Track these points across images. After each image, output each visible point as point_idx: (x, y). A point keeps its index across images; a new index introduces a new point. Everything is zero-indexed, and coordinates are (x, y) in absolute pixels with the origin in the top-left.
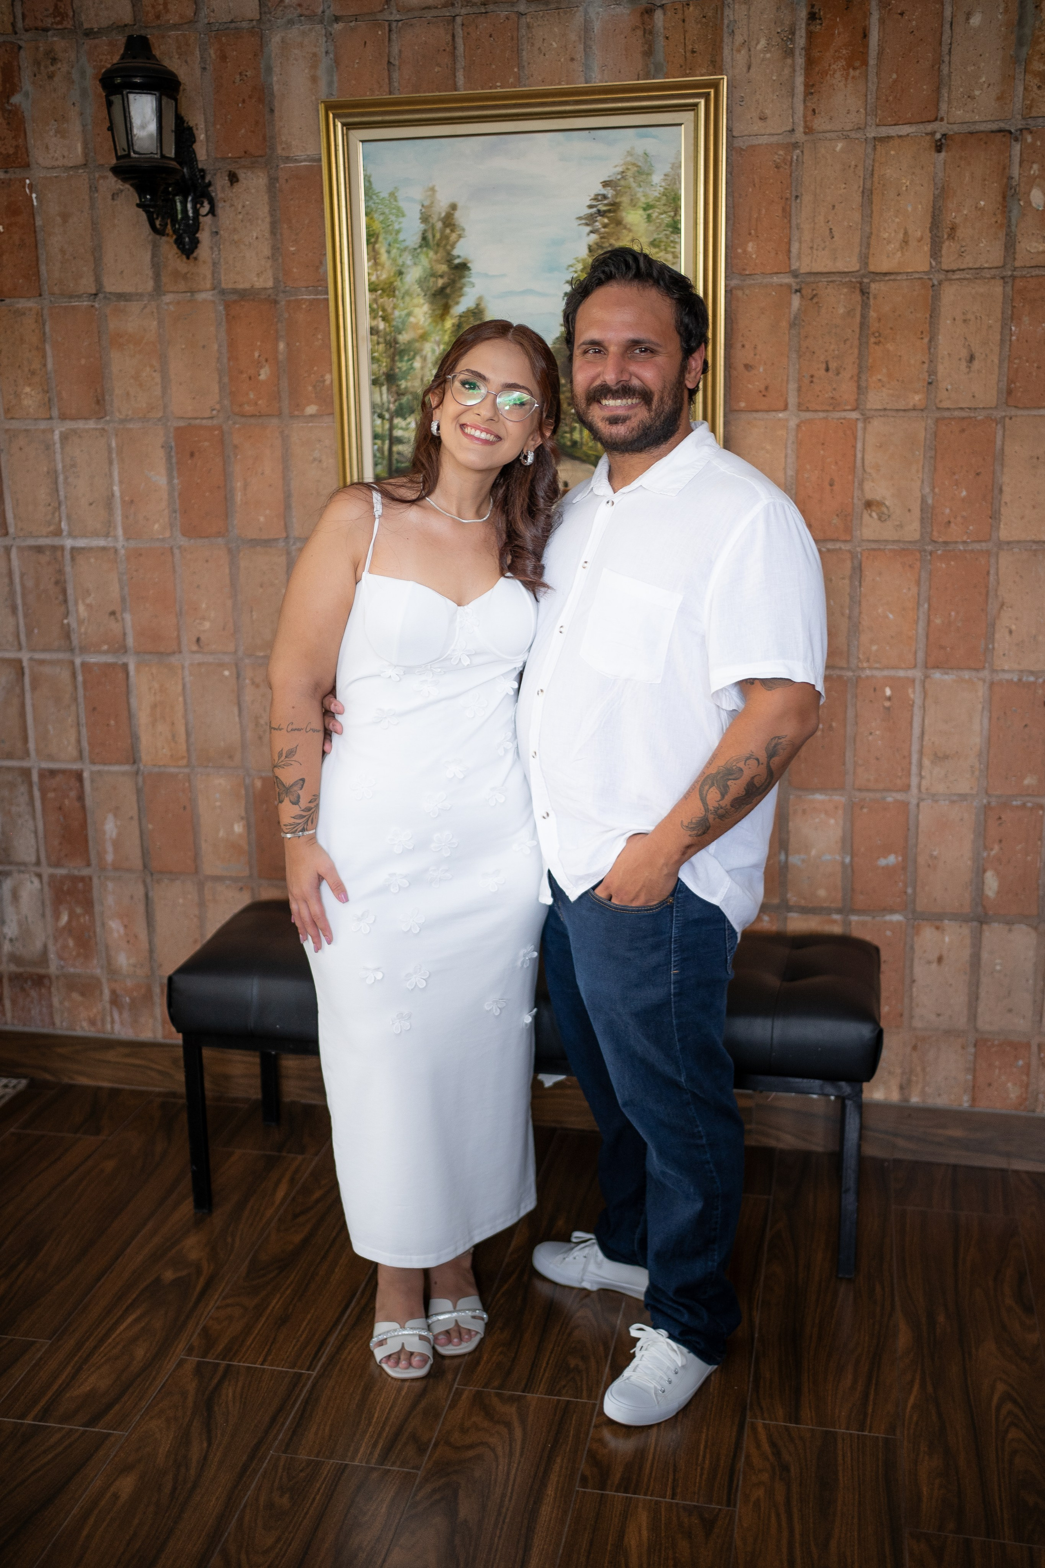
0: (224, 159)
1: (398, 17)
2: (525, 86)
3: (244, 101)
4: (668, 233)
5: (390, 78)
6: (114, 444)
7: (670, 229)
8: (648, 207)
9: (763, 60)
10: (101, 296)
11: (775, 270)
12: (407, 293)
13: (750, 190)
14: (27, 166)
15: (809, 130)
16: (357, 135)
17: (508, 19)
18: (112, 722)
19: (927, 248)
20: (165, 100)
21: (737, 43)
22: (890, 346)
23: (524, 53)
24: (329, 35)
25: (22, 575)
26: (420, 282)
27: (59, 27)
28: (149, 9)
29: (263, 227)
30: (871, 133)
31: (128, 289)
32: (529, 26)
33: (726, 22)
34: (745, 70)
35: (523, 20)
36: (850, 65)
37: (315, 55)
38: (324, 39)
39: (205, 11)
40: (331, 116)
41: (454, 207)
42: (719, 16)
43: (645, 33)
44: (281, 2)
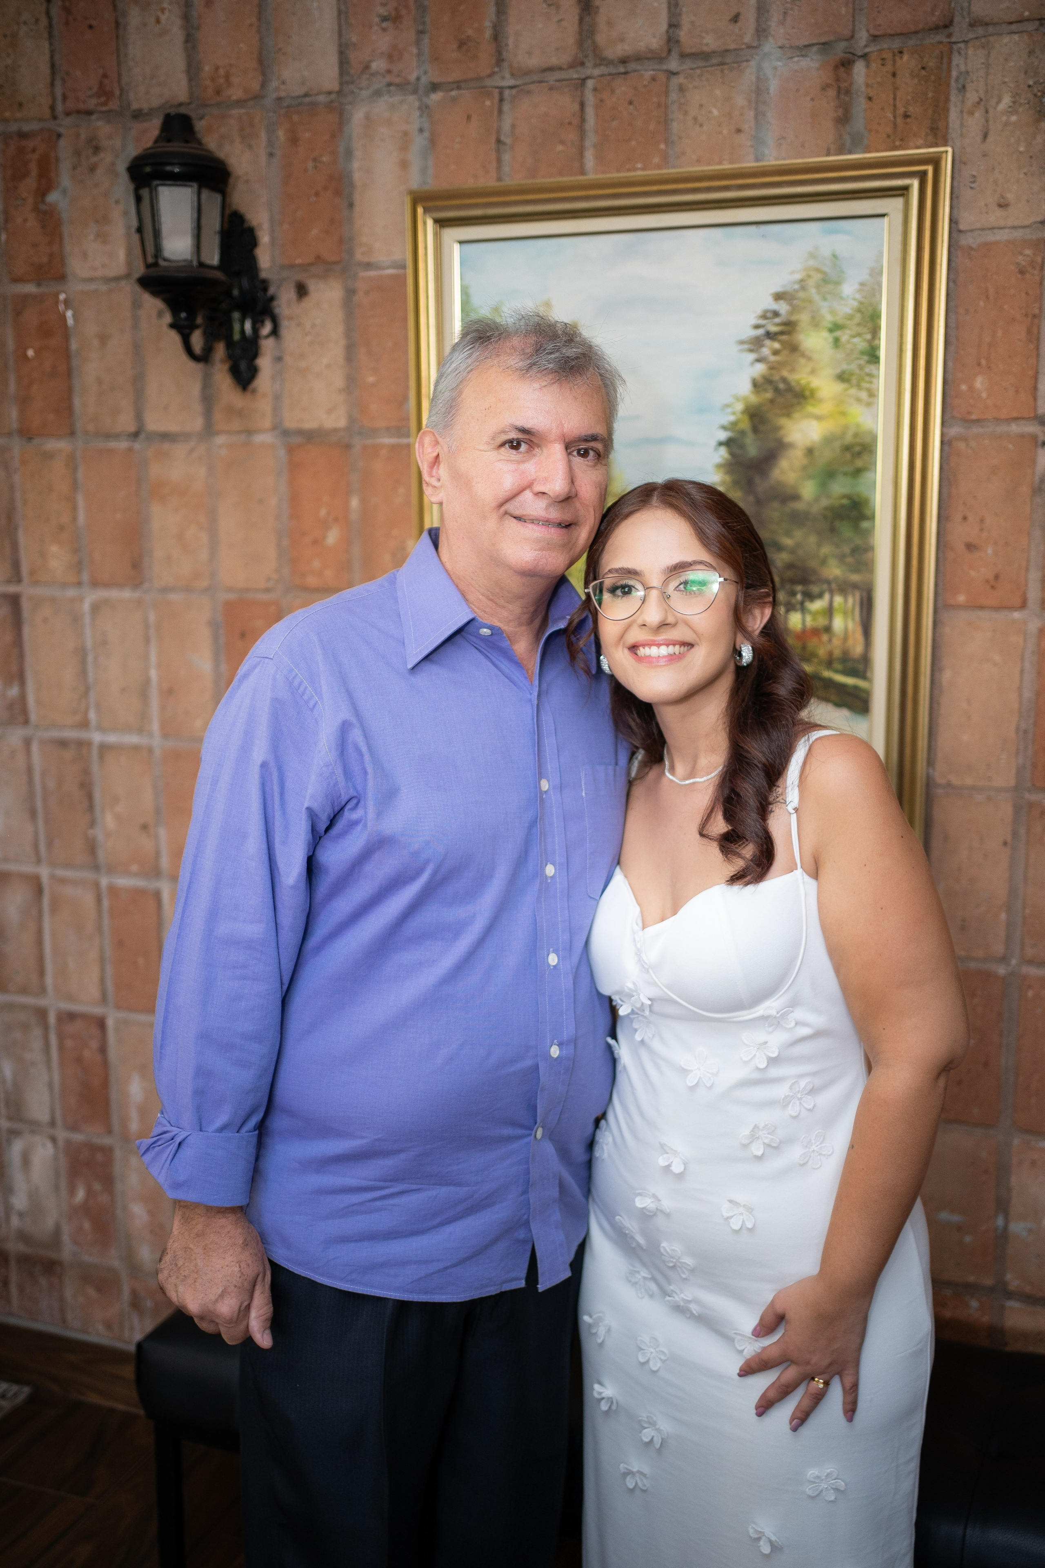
0: (291, 266)
1: (512, 82)
2: (674, 167)
3: (317, 194)
4: (862, 362)
5: (499, 161)
6: (152, 617)
7: (866, 358)
8: (835, 327)
9: (1006, 124)
10: (142, 436)
11: (1015, 415)
13: (982, 304)
14: (62, 278)
16: (452, 234)
17: (654, 79)
18: (141, 961)
20: (205, 194)
21: (969, 103)
23: (675, 125)
24: (424, 108)
25: (44, 774)
27: (104, 109)
28: (208, 83)
29: (335, 352)
31: (172, 427)
32: (681, 89)
33: (954, 74)
34: (979, 139)
35: (675, 81)
37: (406, 134)
38: (418, 113)
39: (274, 84)
40: (420, 210)
42: (945, 66)
43: (839, 92)
44: (367, 67)
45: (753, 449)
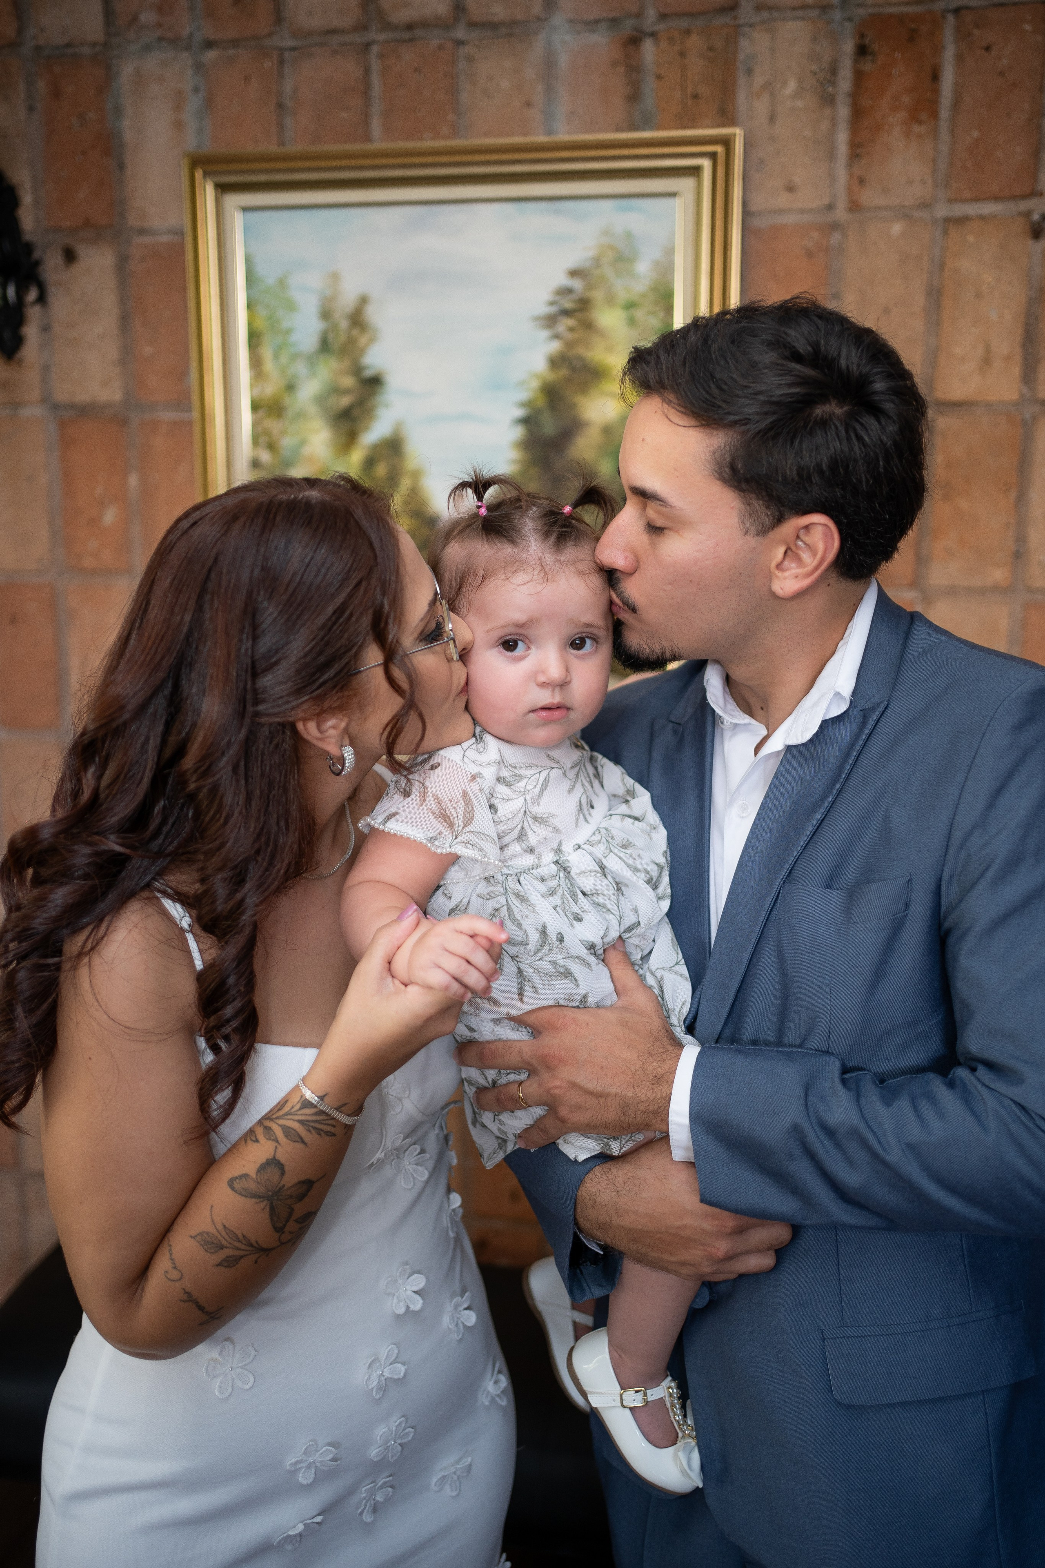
0: (58, 230)
1: (292, 43)
2: (462, 138)
3: (84, 153)
5: (281, 127)
8: (630, 306)
9: (793, 108)
12: (300, 415)
15: (854, 206)
16: (233, 201)
17: (441, 47)
19: (1016, 370)
21: (757, 86)
22: (963, 503)
23: (463, 95)
24: (199, 67)
26: (320, 400)
29: (108, 321)
30: (942, 211)
32: (470, 59)
33: (742, 56)
34: (769, 122)
35: (462, 51)
36: (914, 117)
37: (179, 92)
38: (192, 72)
39: (32, 31)
40: (199, 174)
41: (364, 300)
42: (733, 49)
43: (628, 69)
44: (134, 19)
45: (549, 426)
